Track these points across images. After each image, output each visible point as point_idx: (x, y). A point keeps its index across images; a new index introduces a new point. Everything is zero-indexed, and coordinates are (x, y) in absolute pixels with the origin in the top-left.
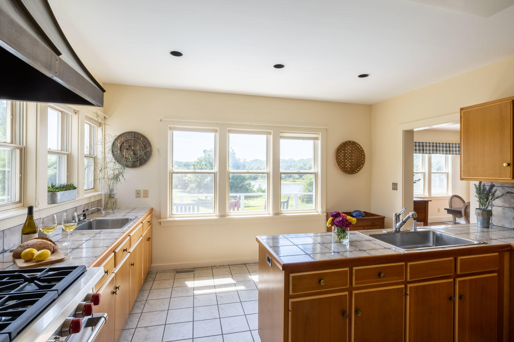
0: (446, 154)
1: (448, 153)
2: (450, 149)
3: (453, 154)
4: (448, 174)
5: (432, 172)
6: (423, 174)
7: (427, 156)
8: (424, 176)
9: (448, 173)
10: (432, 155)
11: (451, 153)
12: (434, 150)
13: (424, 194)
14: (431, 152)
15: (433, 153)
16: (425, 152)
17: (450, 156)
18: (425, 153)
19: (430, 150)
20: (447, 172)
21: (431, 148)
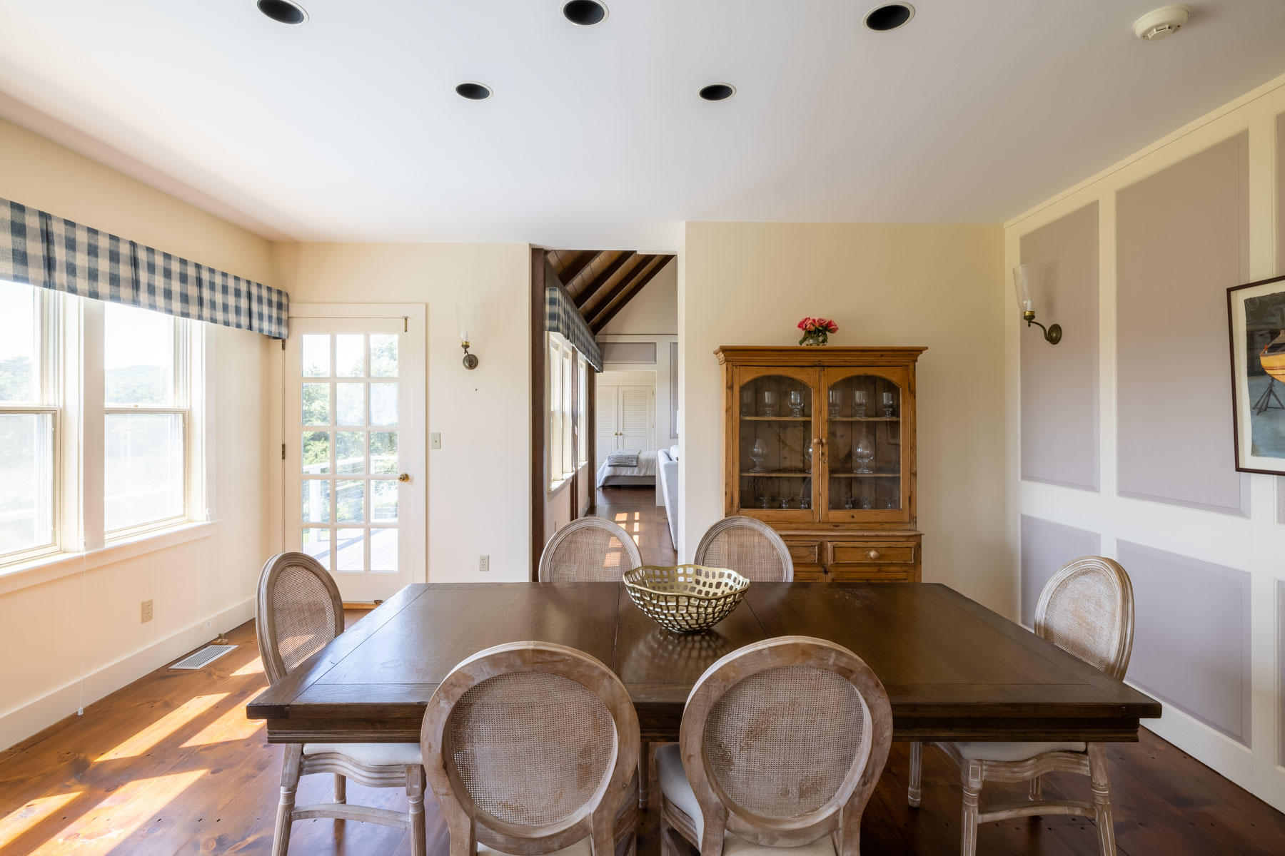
0: (185, 315)
1: (194, 309)
2: (201, 292)
3: (213, 320)
4: (186, 417)
5: (108, 404)
6: (49, 416)
7: (73, 306)
8: (54, 433)
9: (190, 411)
10: (110, 308)
11: (206, 312)
12: (122, 283)
13: (54, 544)
14: (104, 287)
15: (115, 298)
16: (60, 276)
17: (197, 329)
18: (62, 288)
19: (93, 275)
20: (183, 405)
21: (104, 265)
